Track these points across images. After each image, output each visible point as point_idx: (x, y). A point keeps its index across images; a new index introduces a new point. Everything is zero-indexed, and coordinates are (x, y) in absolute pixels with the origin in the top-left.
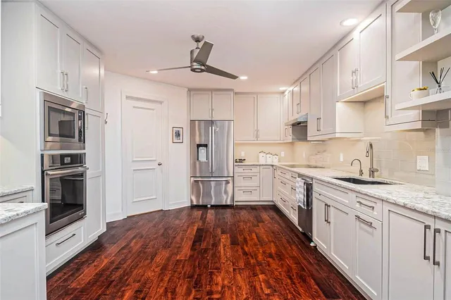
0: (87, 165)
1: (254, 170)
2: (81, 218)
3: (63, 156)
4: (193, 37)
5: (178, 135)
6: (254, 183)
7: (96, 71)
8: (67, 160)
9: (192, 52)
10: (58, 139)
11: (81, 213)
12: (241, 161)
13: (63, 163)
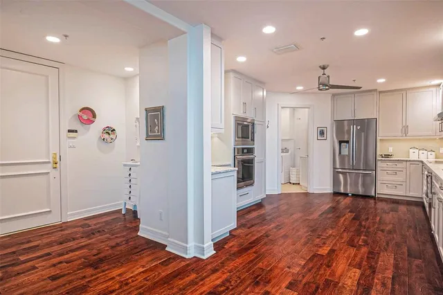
0: (255, 154)
1: (399, 165)
2: (252, 185)
3: (243, 149)
4: (320, 67)
5: (322, 133)
6: (400, 178)
7: (261, 93)
8: (245, 151)
9: (319, 77)
10: (241, 139)
11: (252, 181)
12: (387, 156)
13: (243, 152)
